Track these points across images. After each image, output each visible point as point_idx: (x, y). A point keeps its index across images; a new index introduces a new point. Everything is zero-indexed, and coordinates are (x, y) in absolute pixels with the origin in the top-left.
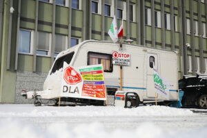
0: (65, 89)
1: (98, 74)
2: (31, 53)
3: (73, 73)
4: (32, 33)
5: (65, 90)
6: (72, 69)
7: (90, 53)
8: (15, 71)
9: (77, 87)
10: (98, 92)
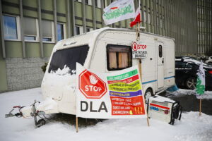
0: (84, 106)
1: (134, 82)
2: (19, 39)
3: (93, 80)
4: (18, 19)
5: (84, 108)
6: (90, 74)
7: (109, 46)
8: (4, 59)
9: (103, 103)
10: (134, 107)
